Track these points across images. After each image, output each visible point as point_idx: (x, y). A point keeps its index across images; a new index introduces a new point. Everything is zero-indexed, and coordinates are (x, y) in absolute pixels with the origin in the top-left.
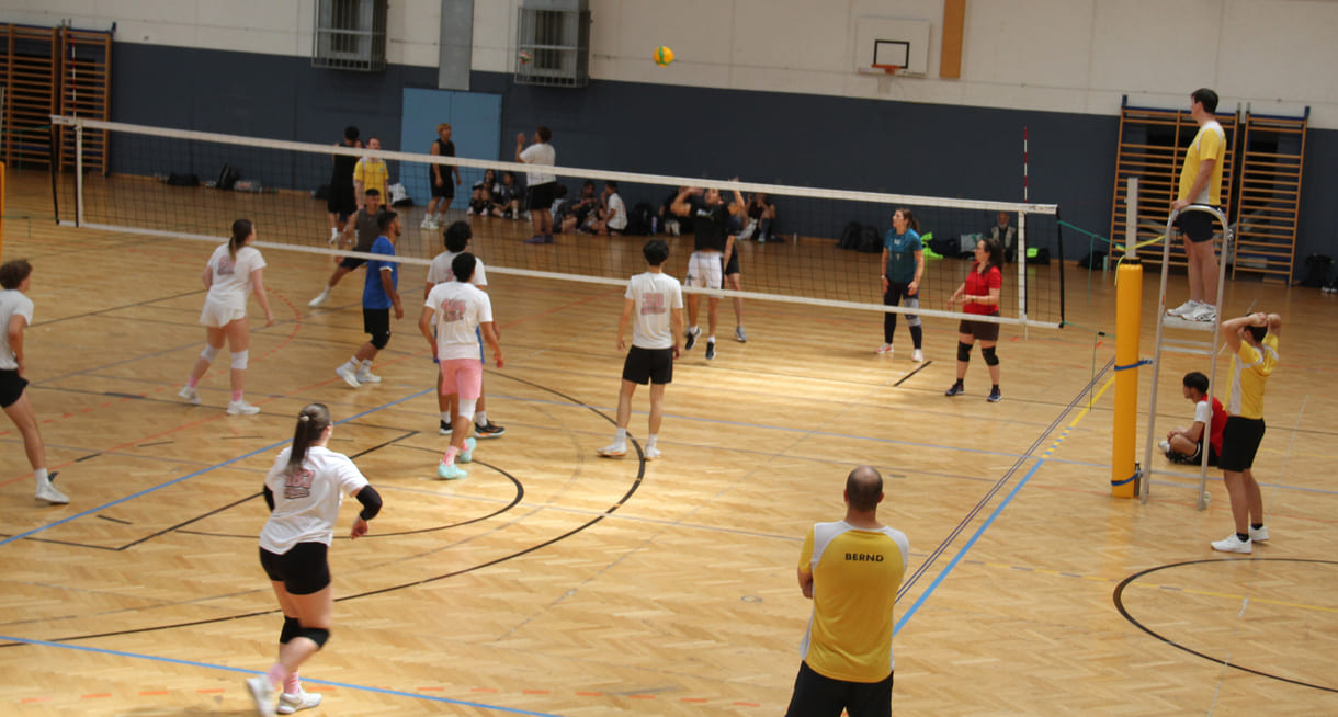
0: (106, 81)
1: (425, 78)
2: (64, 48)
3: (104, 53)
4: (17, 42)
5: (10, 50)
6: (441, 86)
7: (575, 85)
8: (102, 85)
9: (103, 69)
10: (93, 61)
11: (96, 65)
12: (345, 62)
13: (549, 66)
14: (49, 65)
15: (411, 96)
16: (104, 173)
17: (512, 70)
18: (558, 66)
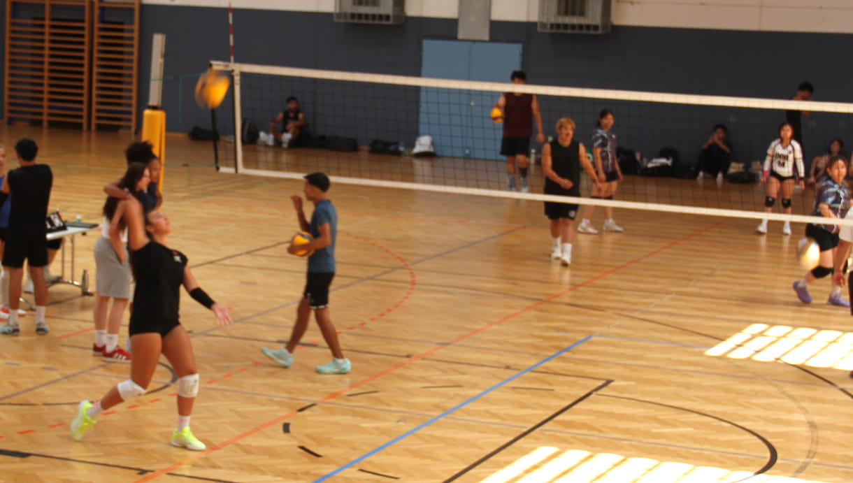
0: (136, 42)
1: (445, 29)
2: (97, 12)
3: (132, 16)
4: (53, 7)
5: (47, 15)
6: (460, 36)
7: (600, 32)
8: (132, 46)
9: (132, 31)
10: (122, 23)
11: (125, 27)
12: (367, 16)
13: (574, 14)
14: (82, 28)
15: (429, 46)
16: (133, 129)
17: (534, 18)
18: (582, 14)
